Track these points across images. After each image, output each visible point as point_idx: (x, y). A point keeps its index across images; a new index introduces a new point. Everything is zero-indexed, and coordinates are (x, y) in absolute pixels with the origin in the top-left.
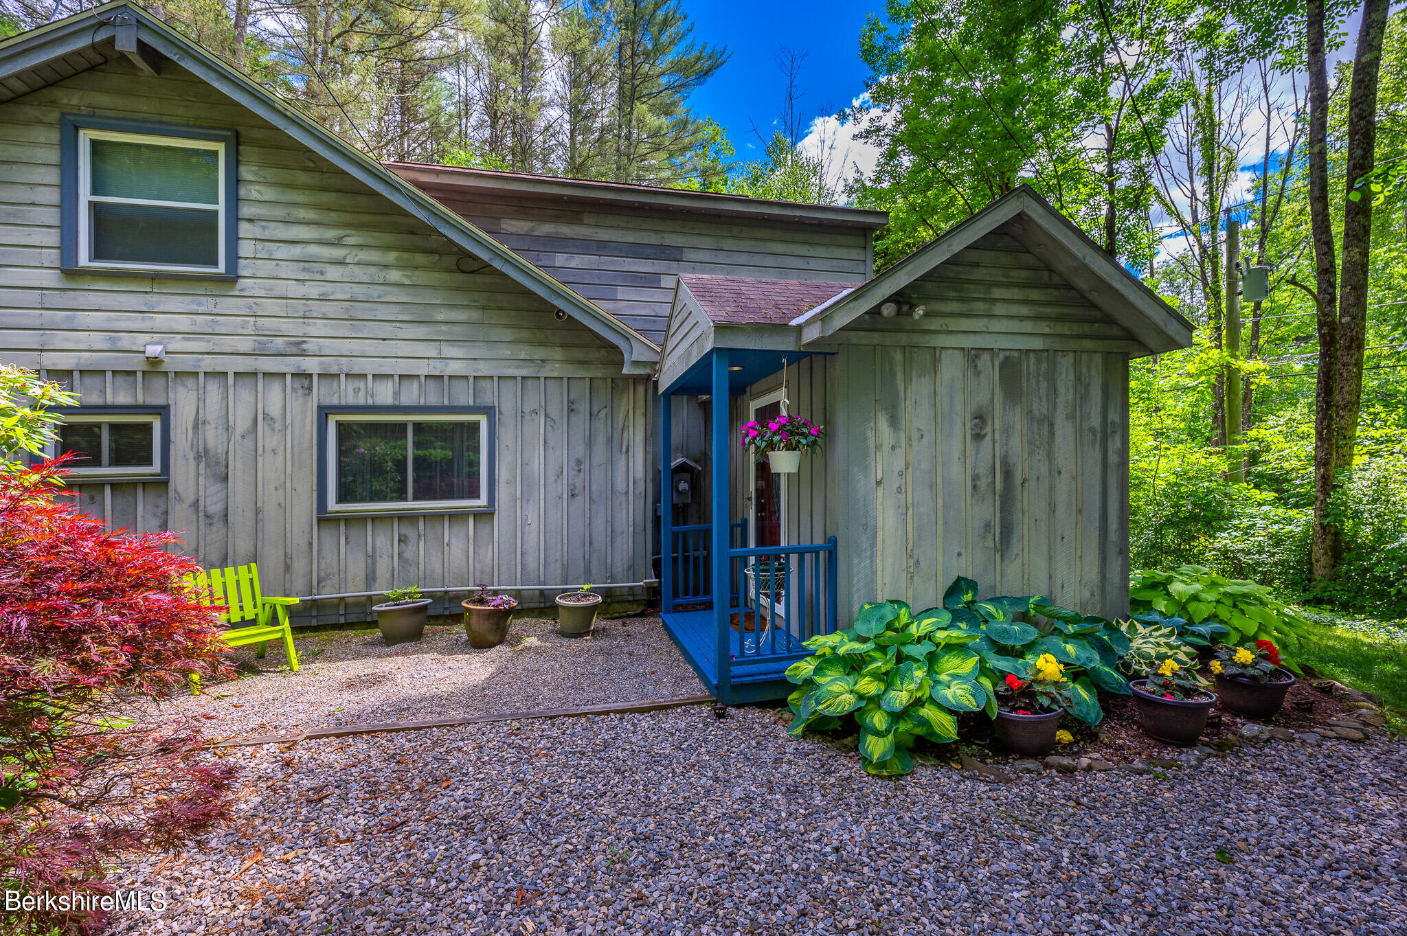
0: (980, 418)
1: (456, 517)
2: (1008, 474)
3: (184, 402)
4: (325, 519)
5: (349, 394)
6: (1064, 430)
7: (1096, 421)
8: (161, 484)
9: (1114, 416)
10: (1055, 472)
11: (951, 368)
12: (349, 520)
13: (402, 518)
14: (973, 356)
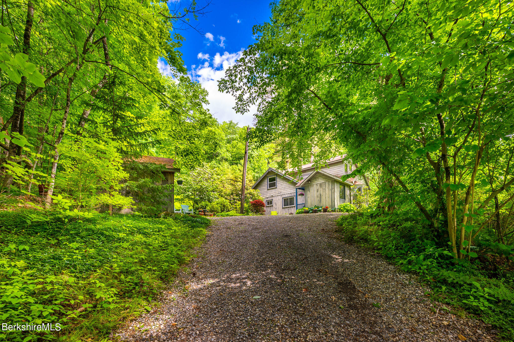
0: (318, 190)
1: (292, 207)
2: (321, 195)
3: (274, 199)
4: (283, 208)
5: (284, 196)
6: (327, 189)
7: (331, 188)
8: (272, 206)
9: (333, 187)
10: (326, 194)
11: (315, 186)
12: (285, 208)
13: (289, 207)
14: (317, 184)
